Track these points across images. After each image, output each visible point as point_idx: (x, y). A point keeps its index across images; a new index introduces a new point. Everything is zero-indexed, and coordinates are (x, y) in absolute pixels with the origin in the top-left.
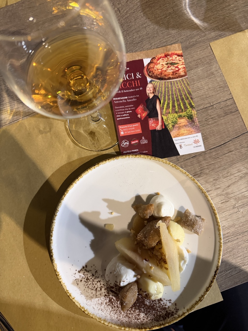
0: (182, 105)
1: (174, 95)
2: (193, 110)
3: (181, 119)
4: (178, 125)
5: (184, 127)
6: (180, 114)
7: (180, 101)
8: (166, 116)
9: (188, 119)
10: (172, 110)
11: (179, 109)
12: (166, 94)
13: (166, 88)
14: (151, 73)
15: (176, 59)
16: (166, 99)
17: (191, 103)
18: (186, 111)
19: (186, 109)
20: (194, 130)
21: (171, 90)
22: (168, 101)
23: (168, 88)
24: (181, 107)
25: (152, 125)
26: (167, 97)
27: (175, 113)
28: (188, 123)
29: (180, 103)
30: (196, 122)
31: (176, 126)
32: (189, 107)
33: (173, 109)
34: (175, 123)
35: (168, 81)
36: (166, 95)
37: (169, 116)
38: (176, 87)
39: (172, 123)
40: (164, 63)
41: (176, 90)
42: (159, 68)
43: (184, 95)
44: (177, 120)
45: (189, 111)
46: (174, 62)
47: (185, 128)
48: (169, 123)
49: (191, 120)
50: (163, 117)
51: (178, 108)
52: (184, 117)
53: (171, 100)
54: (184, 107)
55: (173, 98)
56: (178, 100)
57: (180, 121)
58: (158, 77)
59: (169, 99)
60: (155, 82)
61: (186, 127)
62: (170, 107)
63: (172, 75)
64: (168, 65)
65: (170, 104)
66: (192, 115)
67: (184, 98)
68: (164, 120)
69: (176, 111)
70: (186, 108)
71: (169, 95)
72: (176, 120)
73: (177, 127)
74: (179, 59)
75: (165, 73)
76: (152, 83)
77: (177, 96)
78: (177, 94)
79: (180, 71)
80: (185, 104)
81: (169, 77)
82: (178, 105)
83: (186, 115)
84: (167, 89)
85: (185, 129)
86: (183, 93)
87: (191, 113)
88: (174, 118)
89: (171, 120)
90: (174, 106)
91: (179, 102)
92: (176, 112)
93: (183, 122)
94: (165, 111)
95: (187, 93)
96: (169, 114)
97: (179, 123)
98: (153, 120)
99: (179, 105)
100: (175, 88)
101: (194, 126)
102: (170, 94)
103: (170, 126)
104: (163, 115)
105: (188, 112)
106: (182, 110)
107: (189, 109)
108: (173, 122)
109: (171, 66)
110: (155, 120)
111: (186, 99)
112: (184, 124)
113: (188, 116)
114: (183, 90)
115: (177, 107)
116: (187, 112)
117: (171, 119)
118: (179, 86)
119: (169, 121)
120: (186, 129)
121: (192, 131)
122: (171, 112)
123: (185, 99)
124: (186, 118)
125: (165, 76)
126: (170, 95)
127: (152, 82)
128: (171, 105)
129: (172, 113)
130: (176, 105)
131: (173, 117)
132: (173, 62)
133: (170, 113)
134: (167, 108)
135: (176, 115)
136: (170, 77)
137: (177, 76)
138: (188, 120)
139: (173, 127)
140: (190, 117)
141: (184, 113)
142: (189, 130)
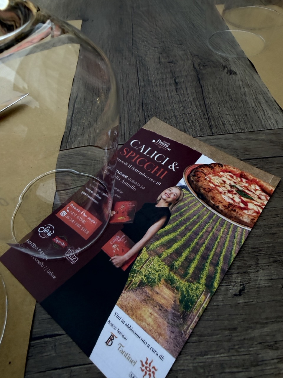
0: (193, 265)
1: (199, 237)
2: (206, 295)
3: (168, 288)
4: (150, 293)
5: (156, 309)
6: (176, 277)
7: (198, 257)
8: (150, 255)
9: (181, 301)
10: (170, 256)
11: (181, 266)
12: (186, 223)
13: (195, 215)
14: (196, 178)
15: (254, 191)
16: (179, 230)
17: (214, 278)
18: (191, 282)
19: (195, 279)
20: (168, 337)
21: (199, 225)
22: (178, 234)
23: (198, 218)
24: (189, 266)
25: (113, 246)
26: (183, 228)
27: (168, 266)
28: (173, 308)
29: (194, 259)
30: (189, 326)
31: (147, 290)
32: (203, 281)
33: (173, 256)
34: (149, 282)
35: (210, 208)
36: (185, 226)
37: (153, 260)
38: (213, 228)
39: (145, 276)
40: (228, 182)
41: (209, 233)
42: (213, 182)
43: (215, 251)
44: (160, 280)
45: (196, 290)
46: (247, 194)
47: (156, 312)
48: (142, 270)
49: (182, 310)
50: (143, 251)
51: (182, 263)
52: (176, 291)
53: (185, 238)
54: (194, 272)
55: (191, 239)
56: (195, 251)
57: (161, 288)
58: (199, 190)
59: (183, 234)
60: (188, 192)
61: (159, 312)
62: (171, 246)
63: (225, 206)
64: (233, 189)
65: (176, 242)
66: (193, 303)
67: (211, 257)
68: (138, 258)
69: (173, 265)
70: (196, 277)
71: (190, 228)
72: (156, 280)
73: (146, 293)
74: (260, 196)
75: (218, 195)
76: (181, 190)
77: (201, 241)
78: (204, 241)
79: (246, 211)
80: (200, 269)
81: (218, 205)
82: (187, 258)
83: (184, 289)
84: (195, 217)
85: (155, 314)
86: (216, 249)
87: (197, 296)
88: (157, 274)
89: (150, 270)
90: (178, 253)
91: (196, 255)
92: (172, 267)
93: (165, 298)
94: (157, 246)
95: (223, 254)
96: (157, 257)
97: (157, 289)
98: (123, 240)
99: (189, 261)
100: (210, 229)
101: (177, 330)
102: (194, 229)
103: (137, 279)
104: (147, 249)
105: (192, 290)
106: (186, 274)
107: (201, 286)
108: (147, 277)
109: (235, 194)
110: (125, 243)
111: (211, 263)
112: (163, 301)
113: (185, 297)
114: (220, 244)
115: (182, 259)
116: (189, 286)
117: (150, 268)
118: (221, 232)
119: (144, 267)
120: (158, 316)
121: (163, 332)
122: (163, 257)
123: (209, 261)
124: (179, 296)
125: (213, 198)
126: (190, 230)
127: (183, 190)
128: (176, 246)
129: (164, 260)
130: (184, 255)
131: (157, 269)
132: (245, 192)
133: (160, 256)
134: (164, 245)
135: (166, 271)
136: (218, 207)
137: (233, 215)
138: (178, 303)
139: (139, 285)
140: (187, 302)
141: (183, 282)
142: (159, 326)
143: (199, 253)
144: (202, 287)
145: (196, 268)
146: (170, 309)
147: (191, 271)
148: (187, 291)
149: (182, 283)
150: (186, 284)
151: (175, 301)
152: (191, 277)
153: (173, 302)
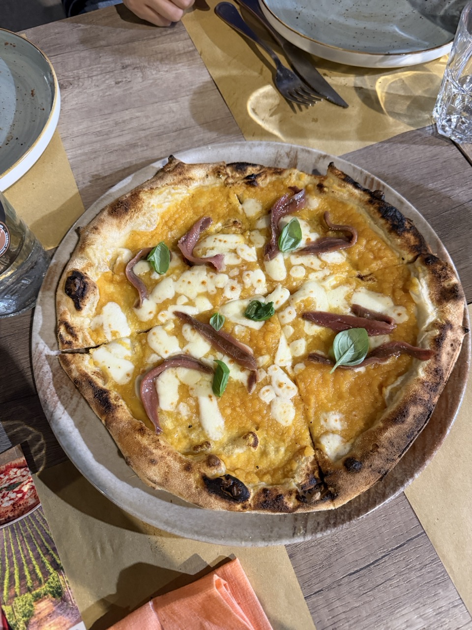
0: (38, 571)
1: (21, 551)
2: (61, 574)
3: (41, 601)
4: (36, 619)
5: (49, 619)
6: (37, 591)
7: (34, 562)
8: (11, 604)
9: (54, 597)
10: (21, 586)
11: (33, 581)
12: (5, 556)
13: (3, 543)
15: (16, 476)
16: (7, 565)
17: (54, 559)
18: (47, 580)
19: (47, 576)
20: (69, 620)
21: (13, 544)
22: (9, 569)
23: (7, 541)
24: (37, 574)
26: (7, 561)
27: (27, 592)
28: (55, 606)
29: (34, 567)
30: (71, 600)
31: (33, 620)
32: (51, 570)
33: (23, 583)
34: (29, 615)
35: (6, 525)
36: (6, 558)
37: (15, 603)
38: (22, 534)
39: (23, 617)
41: (23, 540)
43: (39, 546)
44: (32, 606)
45: (54, 579)
46: (14, 483)
47: (51, 621)
48: (17, 618)
49: (59, 599)
50: (4, 609)
51: (32, 579)
52: (46, 597)
53: (15, 565)
54: (43, 573)
55: (19, 560)
56: (29, 562)
57: (38, 608)
59: (11, 564)
61: (52, 618)
62: (14, 581)
63: (12, 510)
64: (3, 493)
65: (14, 574)
66: (60, 587)
67: (40, 552)
68: (7, 616)
69: (28, 588)
70: (46, 573)
71: (10, 554)
72: (31, 609)
73: (34, 622)
74: (22, 474)
77: (25, 552)
78: (27, 549)
79: (26, 497)
80: (43, 567)
81: (7, 516)
82: (30, 572)
83: (48, 589)
84: (5, 544)
86: (37, 543)
87: (57, 581)
88: (27, 605)
89: (21, 610)
90: (22, 577)
91: (32, 563)
92: (29, 590)
93: (46, 609)
94: (7, 594)
95: (44, 540)
96: (16, 599)
97: (36, 612)
99: (33, 572)
100: (21, 538)
101: (68, 610)
102: (13, 552)
103: (21, 626)
104: (4, 604)
105: (52, 583)
106: (40, 581)
108: (25, 616)
109: (8, 493)
111: (44, 555)
112: (46, 612)
113: (53, 591)
114: (36, 537)
115: (28, 577)
116: (49, 583)
118: (29, 529)
119: (16, 614)
120: (54, 621)
121: (64, 622)
122: (18, 593)
123: (42, 555)
124: (50, 596)
126: (12, 556)
128: (16, 577)
129: (21, 594)
130: (27, 573)
131: (24, 603)
132: (12, 484)
133: (16, 596)
134: (10, 586)
135: (29, 596)
136: (9, 517)
137: (23, 510)
138: (54, 599)
139: (27, 626)
140: (57, 591)
142: (60, 623)
143: (33, 559)
144: (55, 574)
145: (40, 570)
146: (54, 609)
147: (40, 575)
148: (51, 587)
149: (44, 588)
150: (46, 584)
151: (52, 601)
152: (44, 577)
153: (52, 603)
